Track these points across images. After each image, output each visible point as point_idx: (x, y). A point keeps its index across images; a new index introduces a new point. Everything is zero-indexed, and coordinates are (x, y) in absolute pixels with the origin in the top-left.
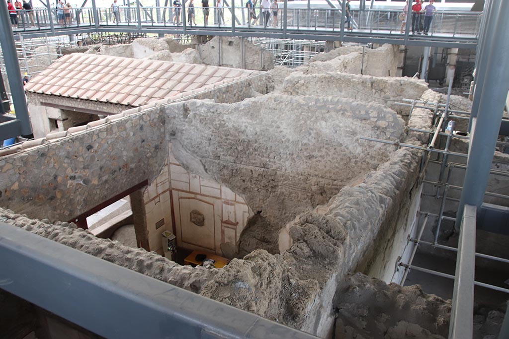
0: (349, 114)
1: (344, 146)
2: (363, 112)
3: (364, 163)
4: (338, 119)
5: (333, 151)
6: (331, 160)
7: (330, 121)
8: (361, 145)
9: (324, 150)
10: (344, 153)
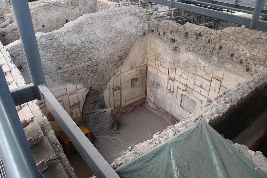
0: (128, 14)
1: (127, 31)
2: (134, 11)
3: (136, 36)
4: (123, 18)
5: (123, 35)
6: (123, 41)
7: (120, 20)
8: (134, 28)
9: (119, 37)
10: (128, 35)
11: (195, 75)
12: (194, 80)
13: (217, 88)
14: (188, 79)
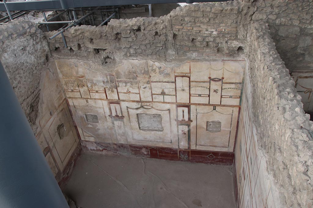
0: (15, 35)
1: (24, 63)
2: (21, 29)
3: (39, 65)
4: (11, 44)
5: (22, 72)
6: (24, 80)
7: (8, 49)
8: (32, 54)
9: (17, 76)
10: (27, 68)
11: (149, 84)
12: (150, 90)
13: (186, 87)
14: (139, 92)
